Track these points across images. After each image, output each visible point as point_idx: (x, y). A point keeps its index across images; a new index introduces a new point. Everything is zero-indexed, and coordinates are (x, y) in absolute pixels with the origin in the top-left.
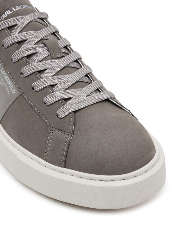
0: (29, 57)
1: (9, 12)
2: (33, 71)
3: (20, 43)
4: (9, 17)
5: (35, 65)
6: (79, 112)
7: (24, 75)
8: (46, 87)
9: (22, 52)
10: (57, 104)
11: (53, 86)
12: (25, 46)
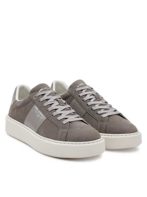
0: (51, 104)
1: (42, 89)
2: (53, 109)
3: (47, 100)
4: (42, 91)
5: (54, 107)
6: (71, 123)
7: (49, 111)
8: (58, 114)
9: (48, 102)
10: (63, 120)
11: (61, 114)
12: (49, 101)
